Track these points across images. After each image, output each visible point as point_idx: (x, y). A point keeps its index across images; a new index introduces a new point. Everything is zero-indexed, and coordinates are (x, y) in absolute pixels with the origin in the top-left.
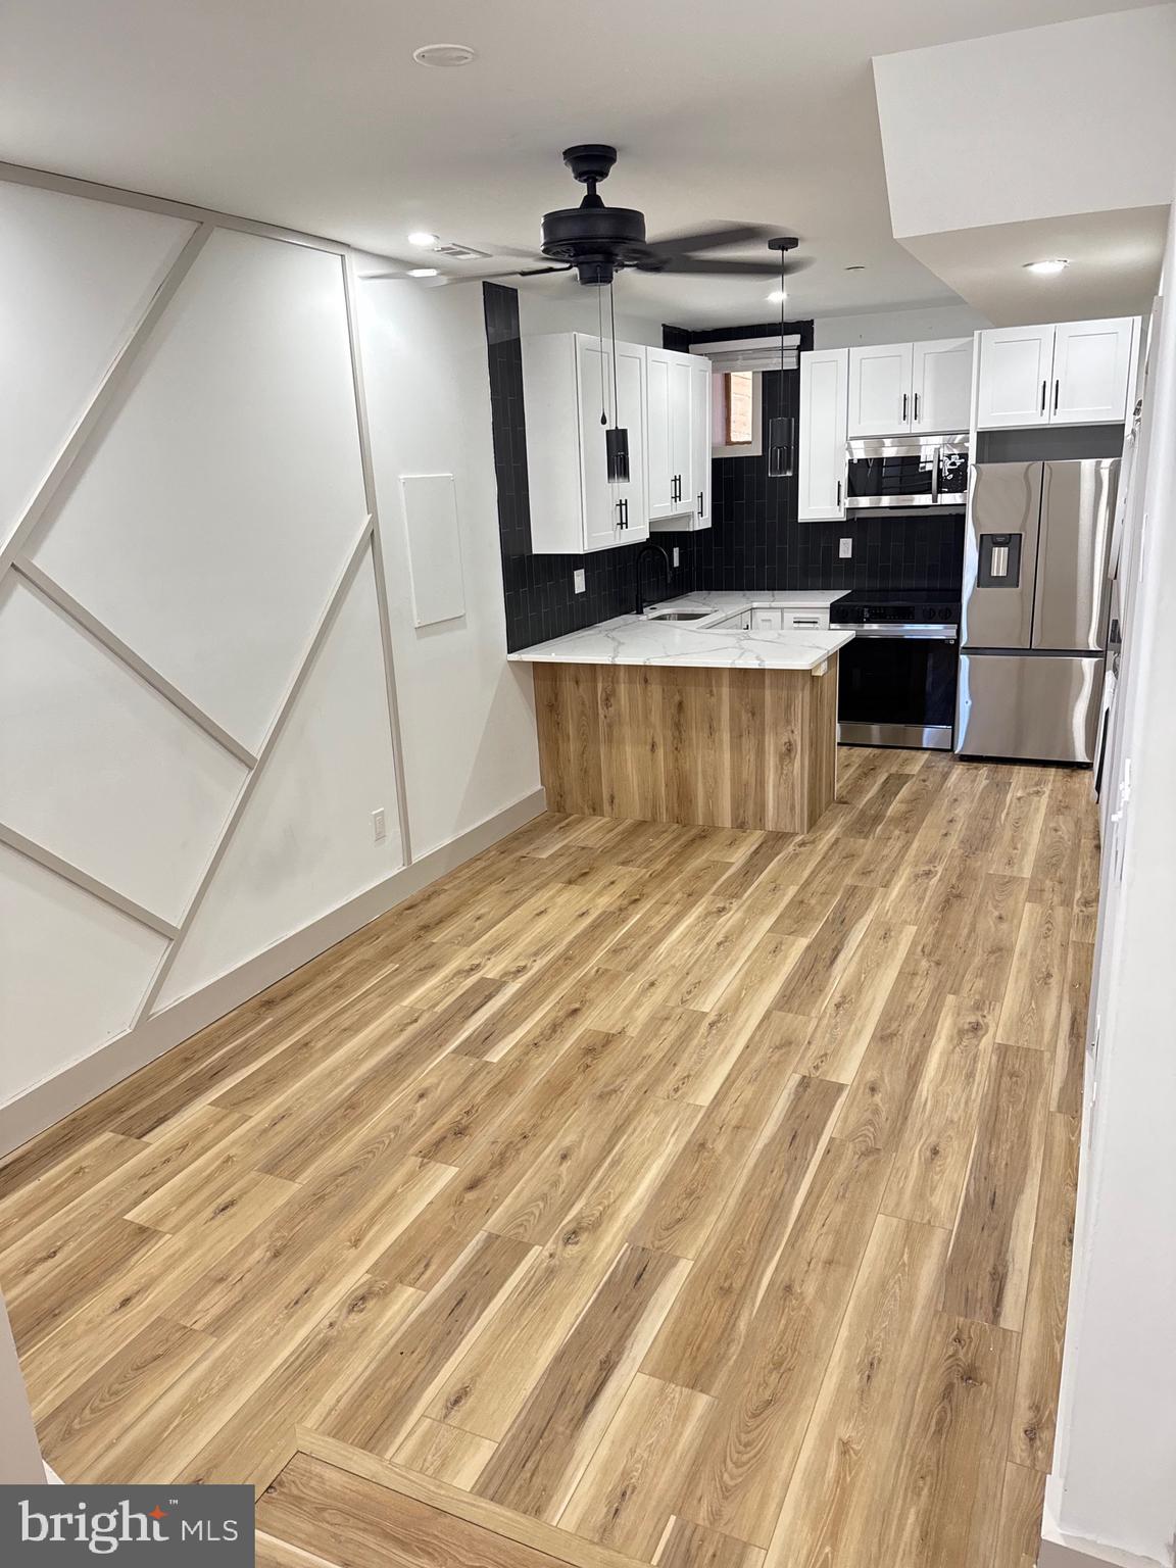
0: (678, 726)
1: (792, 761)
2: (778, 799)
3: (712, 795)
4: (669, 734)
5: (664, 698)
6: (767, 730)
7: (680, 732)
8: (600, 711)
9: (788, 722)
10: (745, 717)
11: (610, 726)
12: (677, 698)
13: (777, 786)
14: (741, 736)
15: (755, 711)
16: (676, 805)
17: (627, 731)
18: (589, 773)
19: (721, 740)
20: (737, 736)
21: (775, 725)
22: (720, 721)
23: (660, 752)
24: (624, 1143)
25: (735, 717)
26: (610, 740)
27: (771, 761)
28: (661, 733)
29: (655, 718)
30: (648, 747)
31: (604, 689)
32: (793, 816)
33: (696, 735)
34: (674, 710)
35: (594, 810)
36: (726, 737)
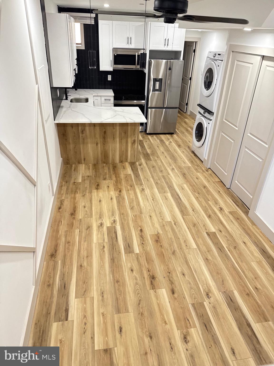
0: (104, 138)
1: (135, 144)
2: (131, 154)
3: (114, 155)
4: (102, 140)
5: (100, 130)
6: (129, 137)
7: (105, 139)
8: (80, 135)
9: (134, 135)
10: (123, 134)
11: (83, 139)
12: (104, 130)
13: (131, 151)
14: (122, 139)
15: (126, 132)
16: (104, 159)
17: (89, 140)
18: (77, 152)
19: (116, 141)
20: (121, 139)
21: (131, 136)
22: (116, 136)
23: (99, 145)
24: (192, 266)
25: (120, 134)
26: (84, 143)
27: (130, 145)
28: (99, 140)
29: (98, 136)
30: (96, 144)
31: (81, 129)
32: (135, 158)
33: (109, 140)
34: (103, 134)
35: (79, 163)
36: (118, 140)
